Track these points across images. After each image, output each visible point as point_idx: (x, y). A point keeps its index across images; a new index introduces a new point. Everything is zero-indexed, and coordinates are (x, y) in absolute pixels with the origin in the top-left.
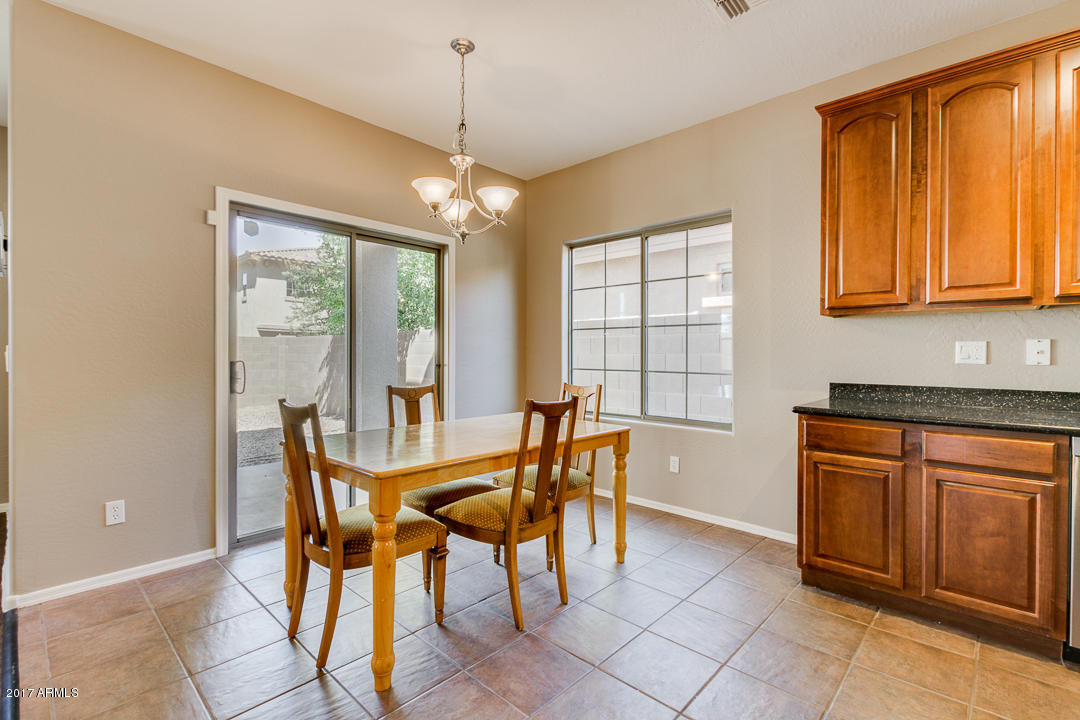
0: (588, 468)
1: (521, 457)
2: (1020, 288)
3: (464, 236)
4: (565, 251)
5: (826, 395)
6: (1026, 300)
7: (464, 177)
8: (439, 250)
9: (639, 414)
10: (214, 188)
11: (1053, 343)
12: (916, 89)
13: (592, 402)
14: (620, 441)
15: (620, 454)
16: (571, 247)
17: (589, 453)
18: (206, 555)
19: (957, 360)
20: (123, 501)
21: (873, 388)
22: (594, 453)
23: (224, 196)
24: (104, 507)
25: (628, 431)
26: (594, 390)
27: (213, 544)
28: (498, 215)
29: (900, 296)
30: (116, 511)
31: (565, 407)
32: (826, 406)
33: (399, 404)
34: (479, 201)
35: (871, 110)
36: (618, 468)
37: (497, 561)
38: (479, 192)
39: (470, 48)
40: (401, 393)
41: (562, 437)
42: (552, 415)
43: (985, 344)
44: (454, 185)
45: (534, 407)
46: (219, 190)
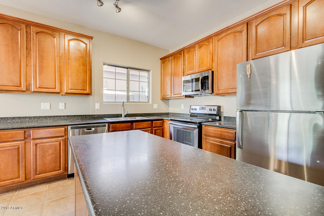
2: (57, 90)
6: (59, 93)
11: (65, 103)
19: (42, 108)
29: (23, 88)
43: (49, 104)
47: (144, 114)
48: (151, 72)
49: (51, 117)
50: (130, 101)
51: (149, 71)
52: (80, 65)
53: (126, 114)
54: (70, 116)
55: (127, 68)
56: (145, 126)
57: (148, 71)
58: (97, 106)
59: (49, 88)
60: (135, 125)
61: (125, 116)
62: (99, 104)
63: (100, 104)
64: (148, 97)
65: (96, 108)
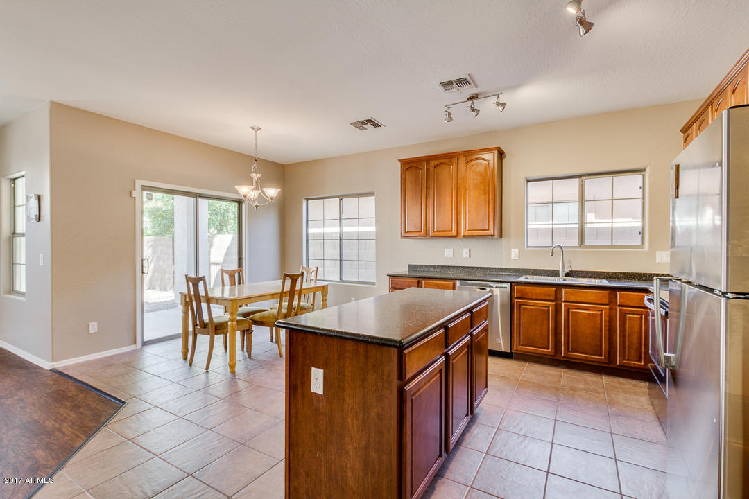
0: (312, 302)
1: (282, 295)
2: (454, 233)
3: (257, 206)
4: (304, 201)
5: (408, 269)
6: (455, 237)
7: (257, 182)
8: (240, 202)
9: (339, 280)
10: (134, 180)
11: (470, 250)
12: (427, 159)
13: (314, 274)
14: (324, 289)
15: (324, 295)
16: (307, 200)
17: (312, 294)
18: (132, 348)
19: (446, 256)
20: (96, 323)
21: (422, 266)
22: (314, 293)
23: (139, 183)
24: (89, 325)
25: (327, 286)
26: (315, 269)
27: (135, 343)
28: (272, 198)
29: (423, 232)
30: (94, 327)
31: (299, 275)
32: (407, 274)
33: (226, 277)
34: (263, 192)
35: (414, 165)
36: (323, 300)
37: (272, 341)
38: (264, 189)
39: (259, 129)
40: (227, 272)
41: (298, 287)
42: (294, 279)
43: (452, 251)
44: (253, 187)
45: (286, 276)
46: (137, 181)
47: (621, 273)
48: (647, 173)
49: (454, 267)
50: (586, 244)
51: (644, 170)
52: (480, 195)
53: (567, 270)
54: (475, 268)
55: (579, 176)
56: (593, 298)
57: (641, 171)
58: (514, 253)
59: (445, 231)
60: (565, 293)
61: (567, 275)
62: (517, 251)
63: (519, 251)
64: (642, 233)
65: (513, 258)
